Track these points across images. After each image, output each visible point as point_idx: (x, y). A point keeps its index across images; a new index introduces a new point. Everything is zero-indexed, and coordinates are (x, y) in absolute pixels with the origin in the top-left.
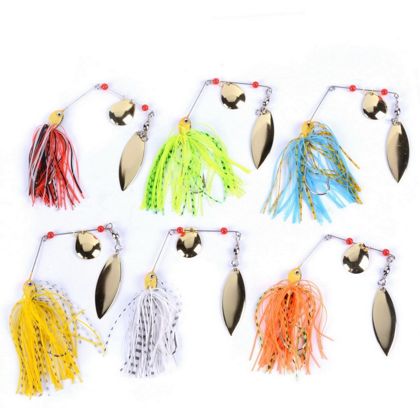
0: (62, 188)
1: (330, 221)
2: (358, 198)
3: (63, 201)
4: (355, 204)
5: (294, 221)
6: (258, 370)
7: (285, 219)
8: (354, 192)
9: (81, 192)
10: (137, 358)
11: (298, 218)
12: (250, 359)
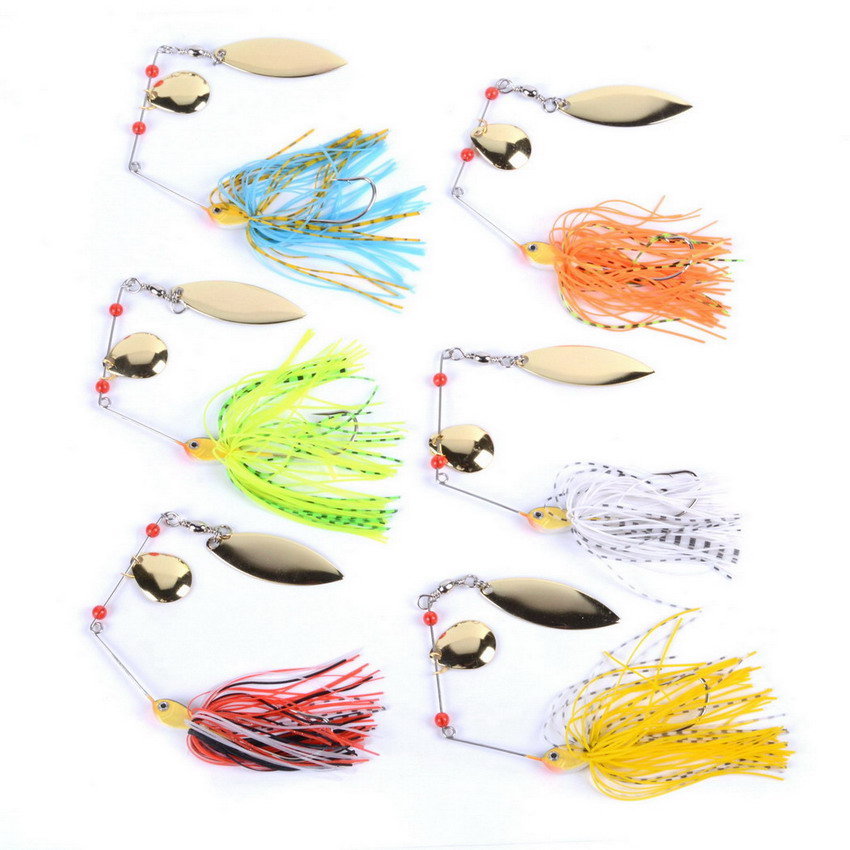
0: (332, 702)
1: (422, 189)
2: (377, 135)
3: (362, 698)
4: (388, 141)
5: (419, 252)
6: (724, 328)
7: (414, 268)
8: (364, 141)
9: (344, 661)
10: (707, 544)
11: (414, 245)
12: (703, 342)
